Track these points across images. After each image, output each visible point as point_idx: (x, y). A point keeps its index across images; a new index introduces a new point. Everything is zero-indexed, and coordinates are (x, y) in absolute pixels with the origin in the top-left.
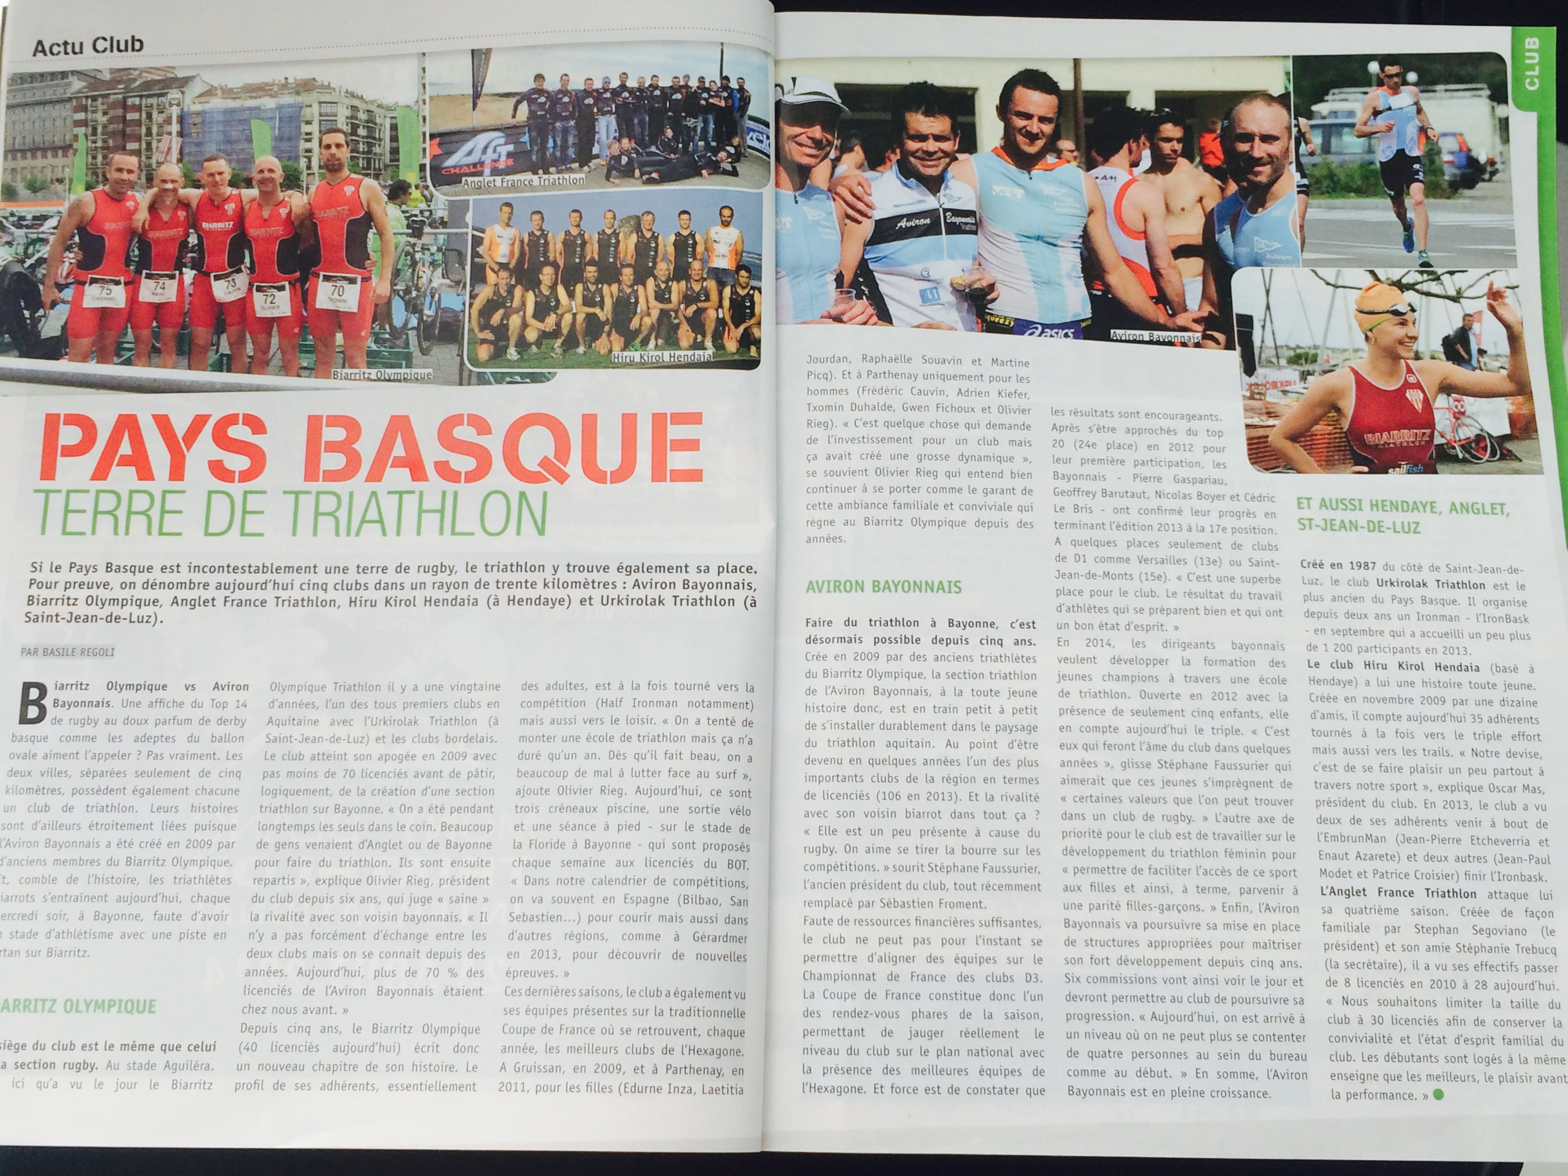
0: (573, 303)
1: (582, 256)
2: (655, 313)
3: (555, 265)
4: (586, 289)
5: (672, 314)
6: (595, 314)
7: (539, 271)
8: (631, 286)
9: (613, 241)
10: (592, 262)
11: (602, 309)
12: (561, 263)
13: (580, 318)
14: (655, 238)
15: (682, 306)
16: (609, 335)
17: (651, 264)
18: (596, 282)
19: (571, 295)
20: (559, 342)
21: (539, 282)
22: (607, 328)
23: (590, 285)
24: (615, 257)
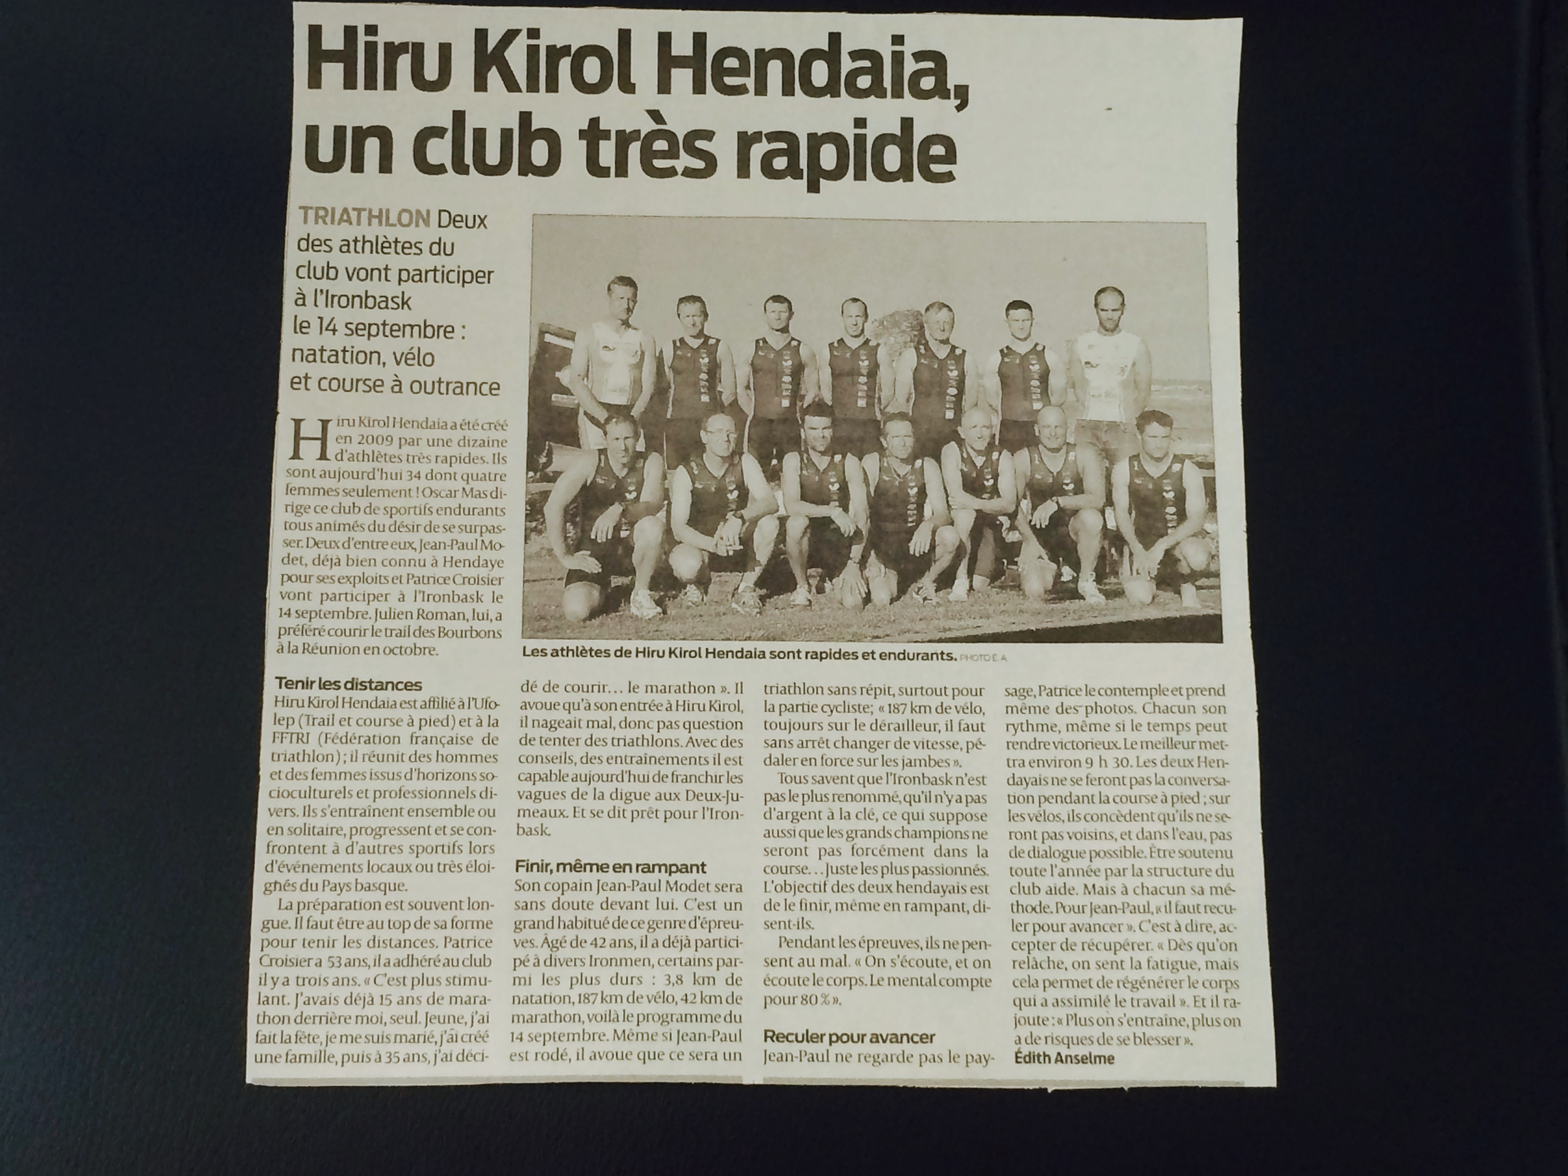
0: (779, 495)
1: (796, 395)
2: (965, 521)
3: (734, 409)
4: (806, 464)
5: (1005, 521)
6: (827, 521)
7: (698, 423)
8: (910, 460)
9: (864, 364)
10: (819, 408)
11: (846, 510)
12: (749, 410)
13: (796, 527)
14: (959, 359)
15: (1025, 504)
16: (863, 563)
17: (950, 415)
18: (830, 451)
19: (773, 476)
20: (752, 576)
21: (700, 447)
22: (856, 551)
23: (815, 457)
24: (870, 396)
